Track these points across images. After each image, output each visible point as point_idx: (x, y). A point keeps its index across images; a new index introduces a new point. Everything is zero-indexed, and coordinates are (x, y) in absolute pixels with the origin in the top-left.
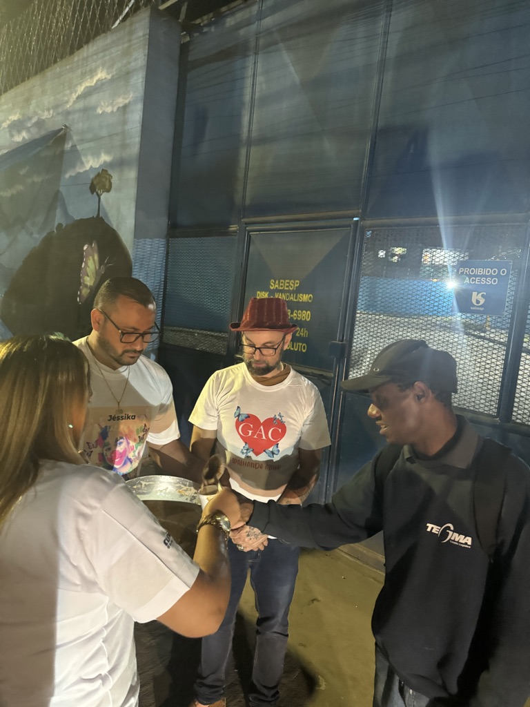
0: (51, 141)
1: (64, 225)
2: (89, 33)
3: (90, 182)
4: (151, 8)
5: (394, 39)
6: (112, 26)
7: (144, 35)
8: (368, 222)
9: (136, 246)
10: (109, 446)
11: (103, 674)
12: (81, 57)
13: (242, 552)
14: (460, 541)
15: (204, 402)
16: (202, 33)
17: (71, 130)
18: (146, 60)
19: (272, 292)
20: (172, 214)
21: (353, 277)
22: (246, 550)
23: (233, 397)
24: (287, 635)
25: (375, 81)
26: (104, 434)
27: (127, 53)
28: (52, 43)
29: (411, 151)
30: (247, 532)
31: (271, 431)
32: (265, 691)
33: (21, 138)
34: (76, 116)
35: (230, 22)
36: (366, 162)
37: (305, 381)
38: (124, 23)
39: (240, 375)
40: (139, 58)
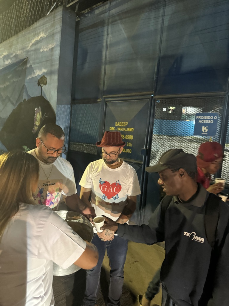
0: (21, 64)
1: (27, 100)
2: (37, 18)
3: (38, 81)
4: (63, 6)
5: (167, 18)
6: (47, 14)
7: (60, 18)
8: (157, 97)
9: (57, 108)
10: (43, 197)
11: (42, 296)
12: (33, 28)
13: (103, 241)
14: (199, 240)
15: (86, 176)
16: (85, 17)
17: (29, 59)
18: (61, 28)
19: (116, 127)
20: (73, 95)
21: (151, 120)
22: (105, 241)
23: (98, 174)
24: (123, 277)
25: (159, 36)
26: (41, 192)
27: (53, 26)
28: (21, 22)
29: (175, 66)
30: (105, 233)
31: (115, 188)
32: (114, 302)
33: (8, 63)
34: (32, 53)
35: (97, 12)
36: (156, 71)
37: (129, 166)
38: (52, 13)
39: (101, 164)
40: (58, 28)
